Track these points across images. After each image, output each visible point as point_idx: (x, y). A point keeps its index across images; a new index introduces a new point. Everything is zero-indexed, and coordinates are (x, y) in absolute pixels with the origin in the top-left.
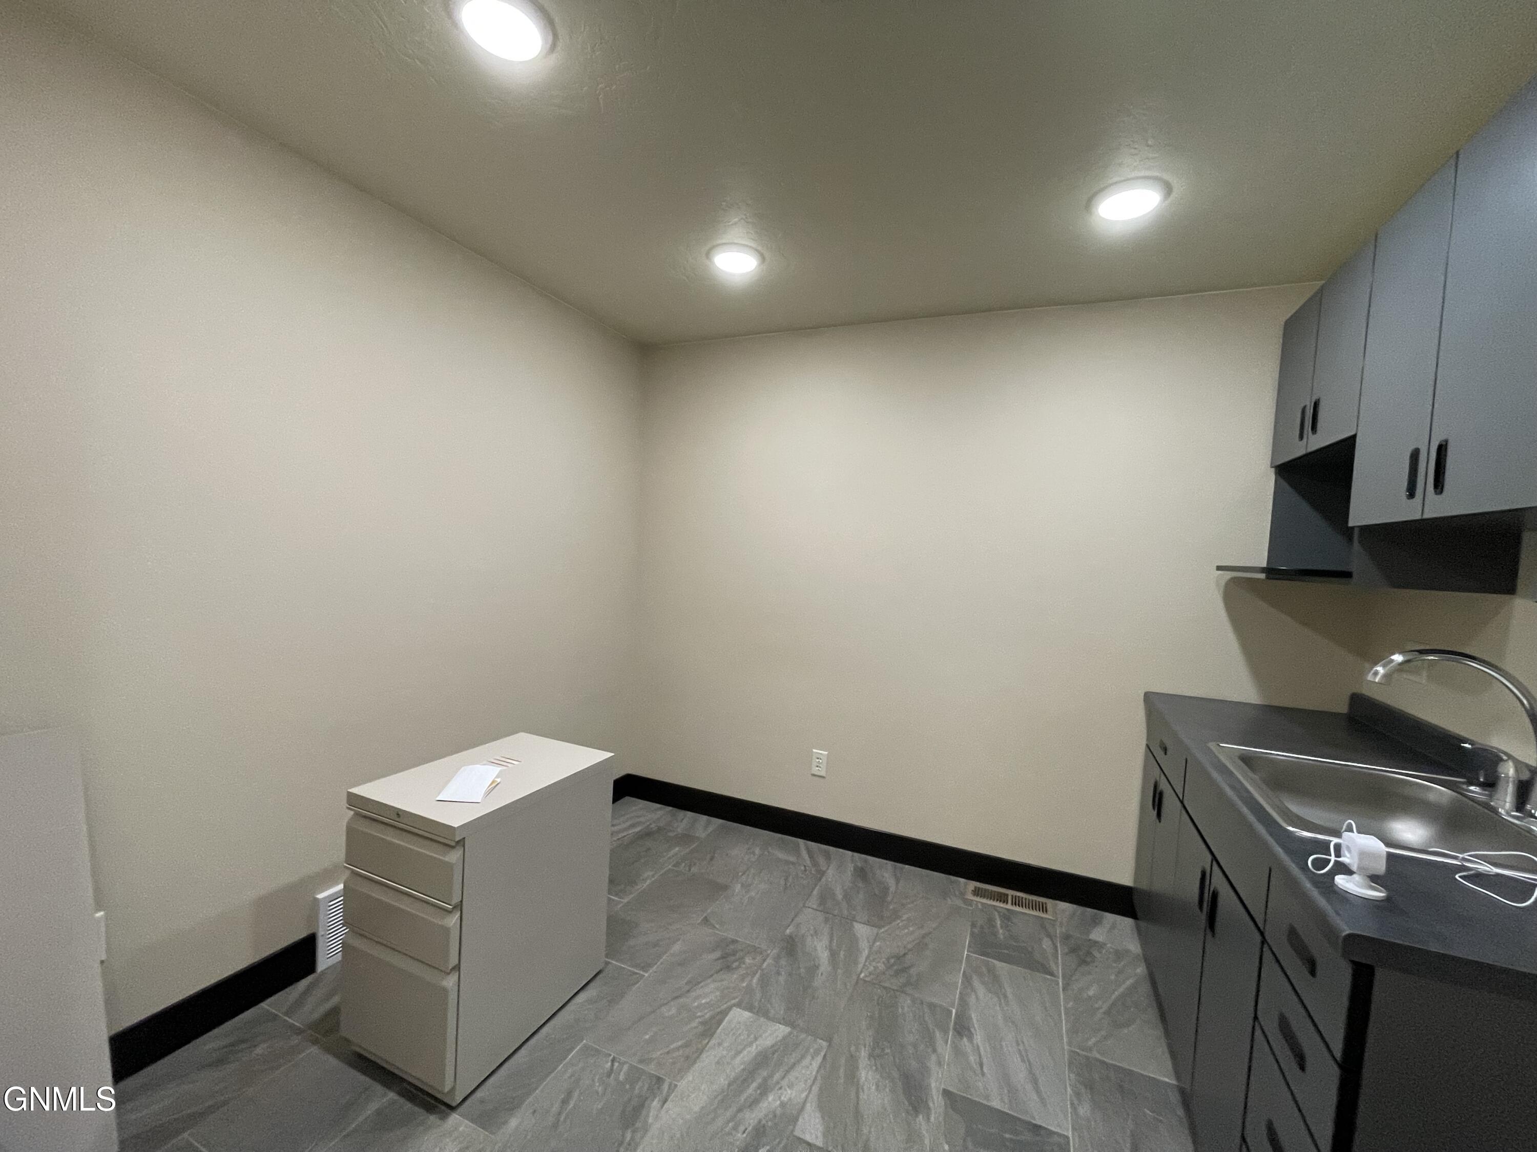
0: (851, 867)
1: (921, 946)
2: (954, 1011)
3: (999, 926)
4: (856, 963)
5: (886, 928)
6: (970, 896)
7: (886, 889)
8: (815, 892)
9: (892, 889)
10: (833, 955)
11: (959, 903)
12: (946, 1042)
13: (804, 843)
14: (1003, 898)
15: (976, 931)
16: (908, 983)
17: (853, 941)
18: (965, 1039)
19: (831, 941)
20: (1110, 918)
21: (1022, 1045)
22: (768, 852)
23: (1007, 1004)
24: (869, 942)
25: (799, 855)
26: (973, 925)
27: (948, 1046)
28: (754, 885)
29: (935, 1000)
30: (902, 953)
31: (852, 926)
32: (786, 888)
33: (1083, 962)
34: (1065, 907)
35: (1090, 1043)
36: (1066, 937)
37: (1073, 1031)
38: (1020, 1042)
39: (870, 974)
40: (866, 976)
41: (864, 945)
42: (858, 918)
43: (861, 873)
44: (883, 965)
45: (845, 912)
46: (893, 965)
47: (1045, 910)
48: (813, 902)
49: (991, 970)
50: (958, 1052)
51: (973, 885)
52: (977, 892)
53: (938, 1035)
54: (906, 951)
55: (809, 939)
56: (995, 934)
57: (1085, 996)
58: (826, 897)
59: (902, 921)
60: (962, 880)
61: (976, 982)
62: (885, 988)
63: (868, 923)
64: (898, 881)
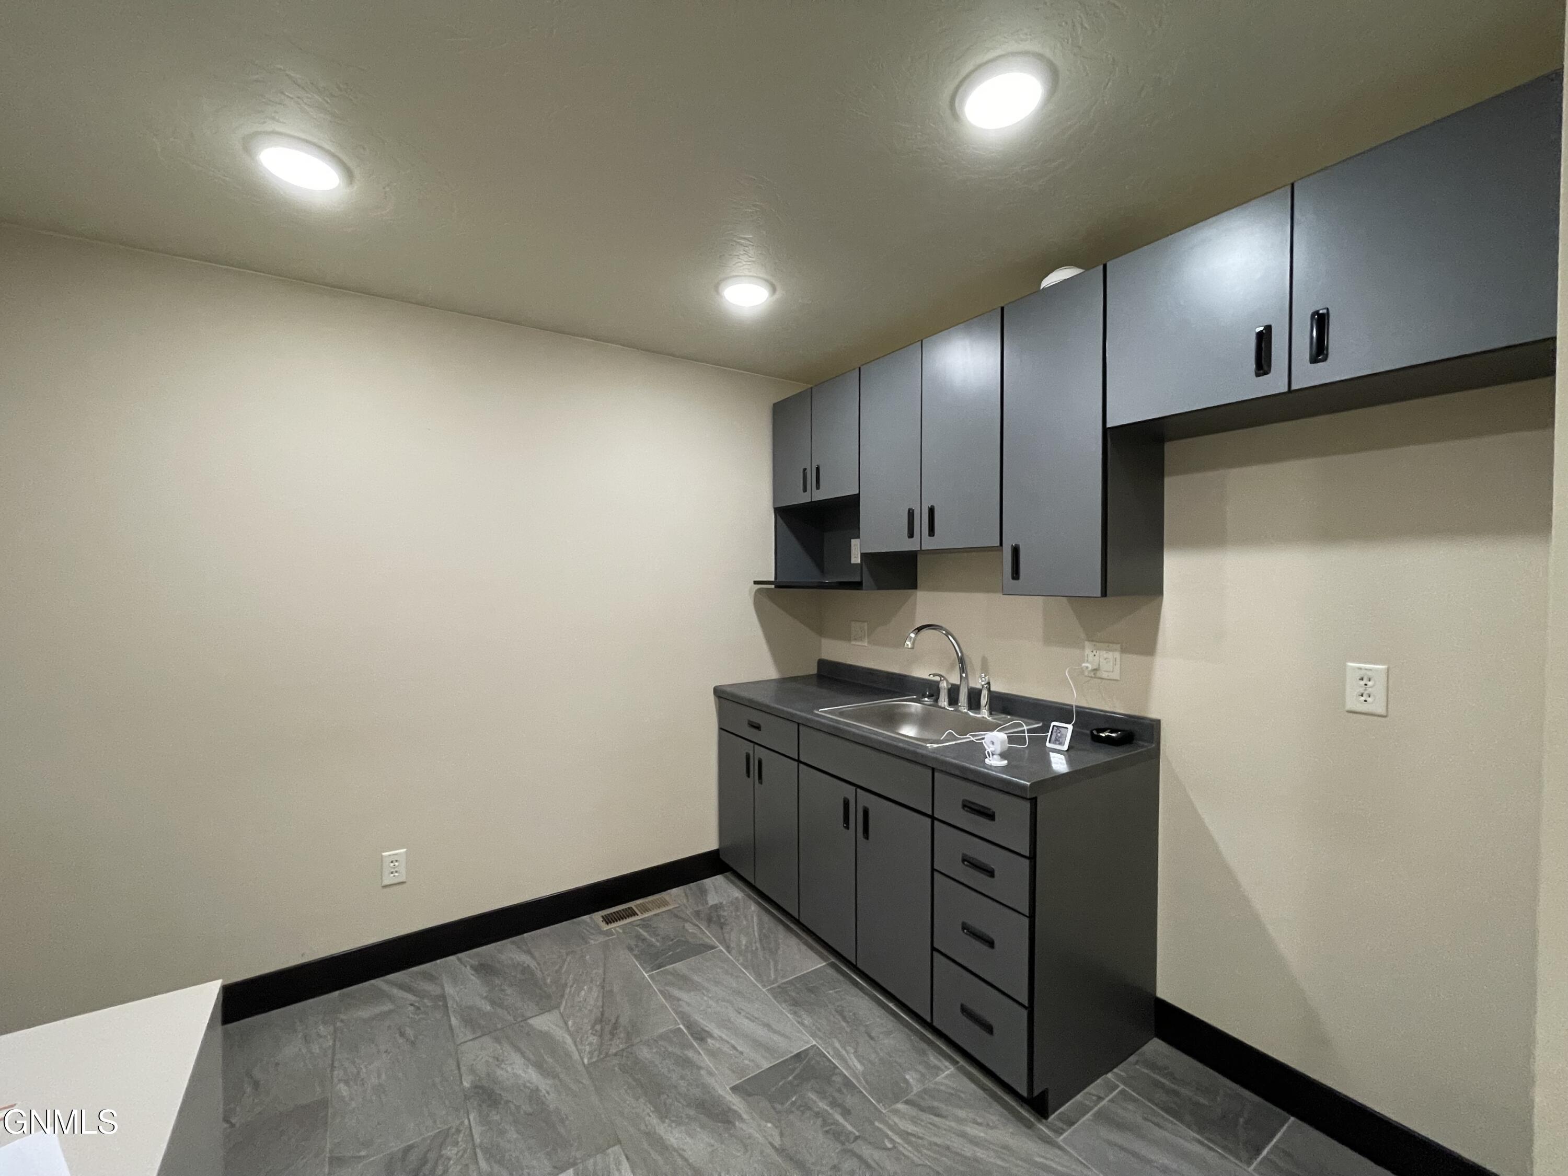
0: (468, 971)
1: (607, 994)
2: (681, 1026)
3: (648, 937)
4: (568, 1055)
5: (564, 1003)
6: (605, 927)
7: (526, 970)
8: (454, 1021)
9: (533, 965)
10: (539, 1066)
11: (602, 939)
12: (700, 1053)
13: (383, 981)
14: (631, 913)
15: (636, 952)
16: (629, 1036)
17: (546, 1037)
18: (709, 1040)
19: (523, 1055)
20: (708, 882)
21: (742, 1012)
22: (342, 1021)
23: (708, 990)
24: (561, 1028)
25: (390, 998)
26: (631, 949)
27: (703, 1055)
28: (364, 1070)
29: (662, 1030)
30: (599, 1015)
31: (530, 1025)
32: (413, 1043)
33: (722, 926)
34: (676, 893)
35: (773, 976)
36: (697, 914)
37: (759, 976)
38: (740, 1011)
39: (591, 1053)
40: (591, 1058)
41: (559, 1034)
42: (529, 1014)
43: (485, 970)
44: (594, 1037)
45: (510, 1018)
46: (602, 1030)
47: (665, 903)
48: (463, 1034)
49: (675, 973)
50: (713, 1054)
51: (598, 916)
52: (608, 920)
53: (690, 1054)
54: (601, 1010)
55: (499, 1072)
56: (651, 945)
57: (743, 947)
58: (471, 1019)
59: (571, 986)
60: (586, 918)
61: (676, 992)
62: (616, 1054)
63: (543, 1011)
64: (529, 952)
